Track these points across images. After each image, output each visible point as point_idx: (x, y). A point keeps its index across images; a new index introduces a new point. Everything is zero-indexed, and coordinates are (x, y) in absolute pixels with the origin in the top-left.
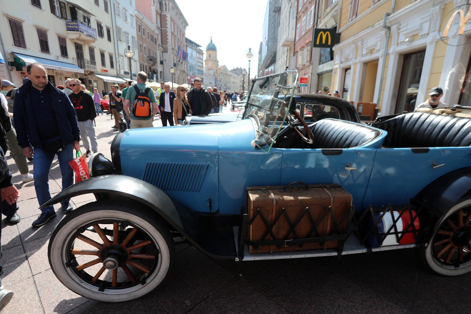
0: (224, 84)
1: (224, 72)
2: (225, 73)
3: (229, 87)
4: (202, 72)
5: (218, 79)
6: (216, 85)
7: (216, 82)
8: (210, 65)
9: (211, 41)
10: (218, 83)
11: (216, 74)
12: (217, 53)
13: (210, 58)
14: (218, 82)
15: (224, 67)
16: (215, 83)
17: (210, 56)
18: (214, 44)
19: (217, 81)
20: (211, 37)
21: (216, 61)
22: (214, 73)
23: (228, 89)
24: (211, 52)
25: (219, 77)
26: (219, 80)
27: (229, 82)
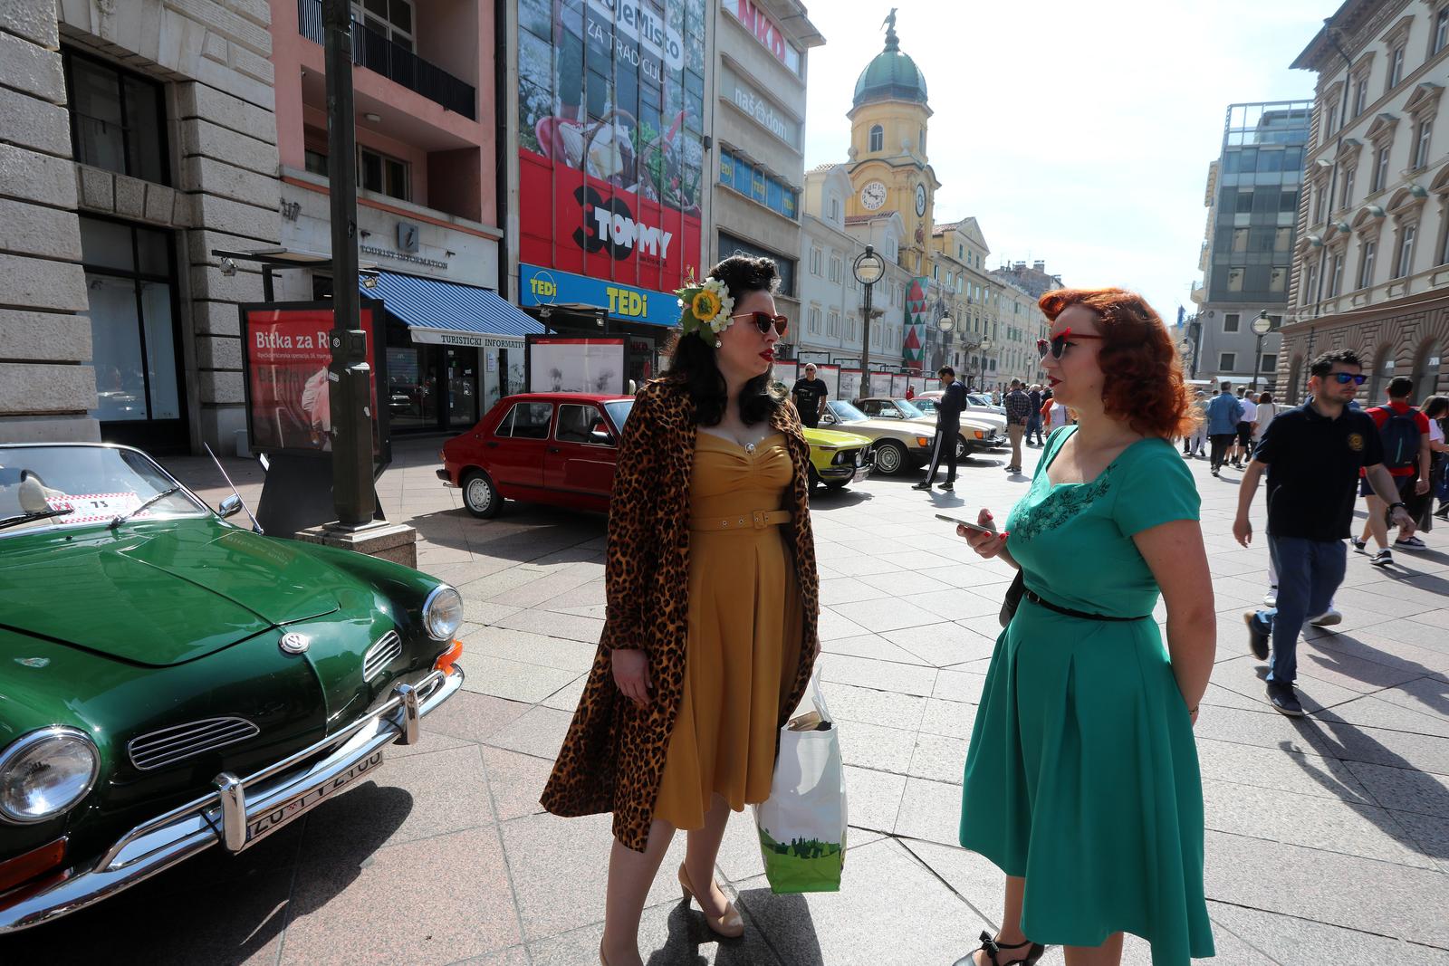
0: (962, 338)
1: (964, 261)
2: (973, 267)
3: (989, 359)
4: (786, 201)
5: (924, 291)
6: (913, 333)
7: (914, 317)
8: (872, 200)
9: (892, 41)
10: (928, 317)
11: (911, 259)
12: (930, 121)
13: (877, 154)
14: (923, 315)
15: (969, 235)
16: (907, 320)
17: (876, 144)
18: (908, 60)
19: (923, 309)
20: (891, 19)
21: (921, 179)
22: (901, 250)
23: (984, 367)
24: (886, 112)
25: (934, 282)
26: (933, 298)
27: (990, 325)
